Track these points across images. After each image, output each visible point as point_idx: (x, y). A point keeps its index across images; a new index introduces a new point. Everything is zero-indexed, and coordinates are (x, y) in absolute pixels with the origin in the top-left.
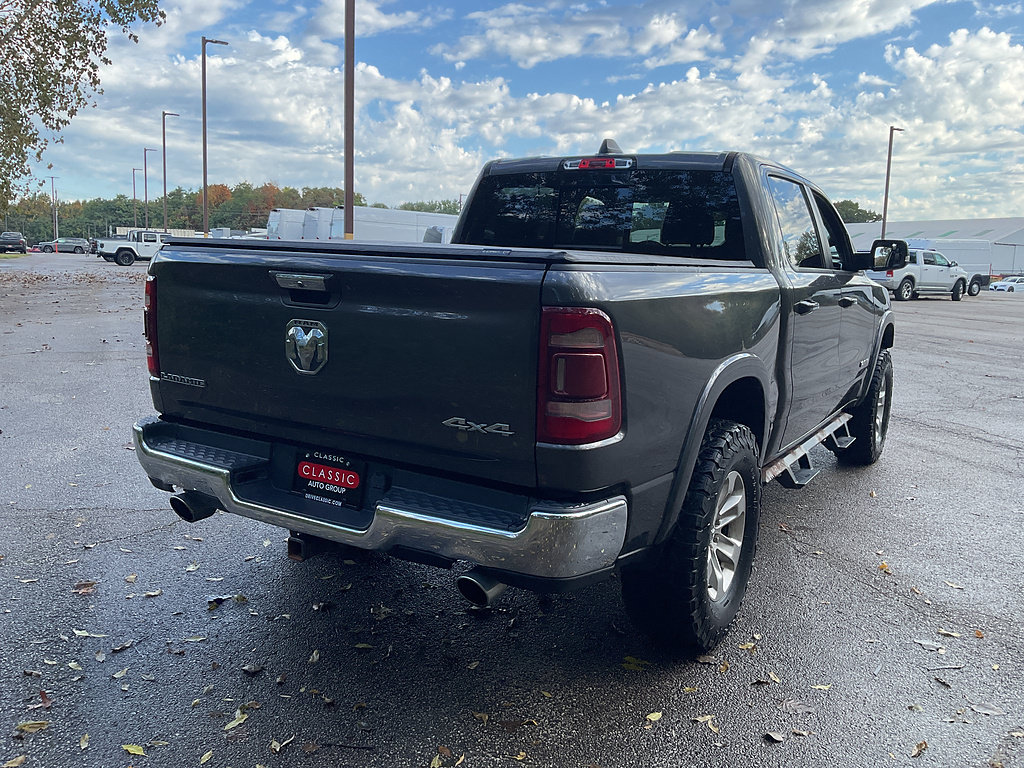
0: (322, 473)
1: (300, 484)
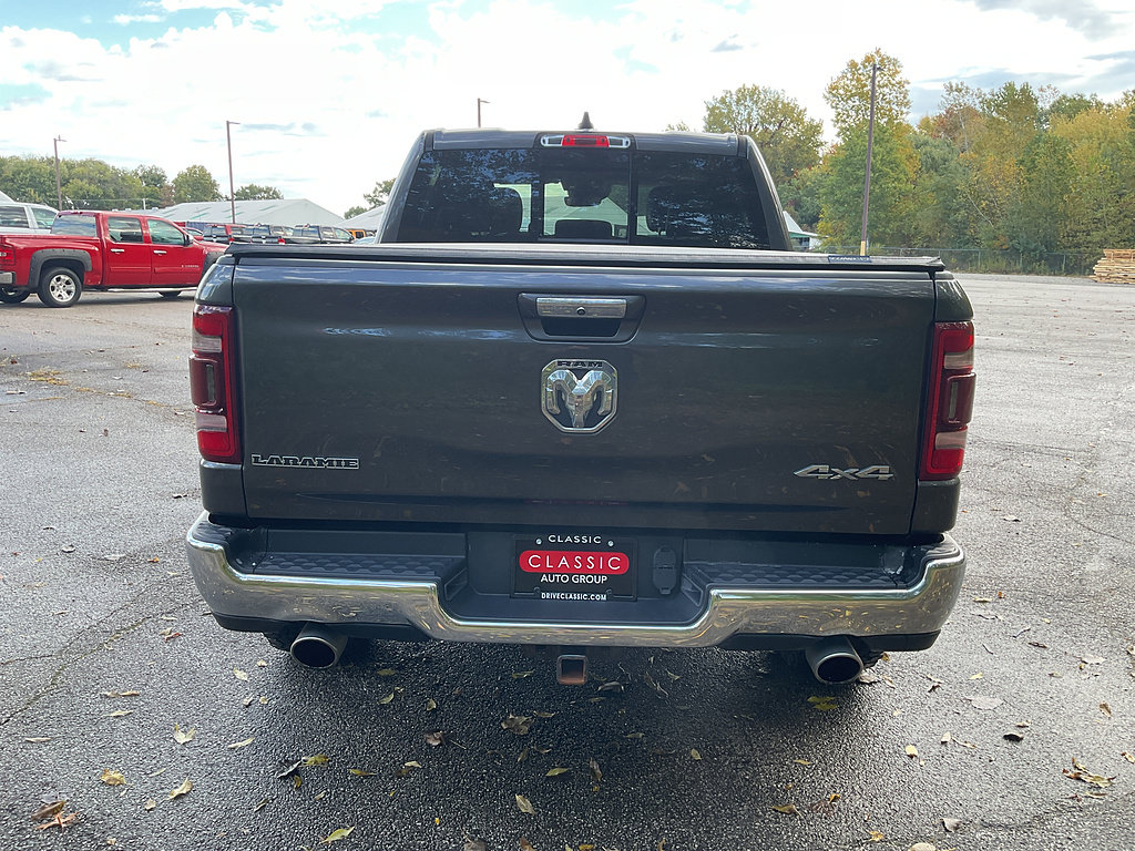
0: (564, 561)
1: (531, 582)
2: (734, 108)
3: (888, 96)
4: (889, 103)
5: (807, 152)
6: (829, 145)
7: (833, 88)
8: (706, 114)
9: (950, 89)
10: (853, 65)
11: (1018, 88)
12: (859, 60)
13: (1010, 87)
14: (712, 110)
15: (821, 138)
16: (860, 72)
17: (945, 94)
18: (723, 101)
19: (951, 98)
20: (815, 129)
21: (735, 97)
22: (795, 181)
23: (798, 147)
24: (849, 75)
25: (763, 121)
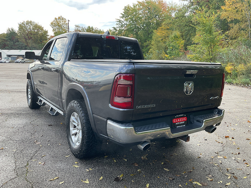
0: (179, 120)
2: (26, 25)
3: (64, 26)
4: (64, 28)
5: (45, 37)
6: (50, 36)
7: (52, 23)
8: (19, 26)
9: (76, 26)
10: (56, 19)
11: (91, 27)
12: (57, 18)
13: (89, 27)
14: (20, 25)
15: (48, 34)
16: (58, 20)
17: (75, 27)
18: (23, 23)
19: (76, 28)
20: (46, 32)
21: (26, 23)
22: (42, 43)
23: (43, 36)
24: (55, 21)
25: (34, 29)
